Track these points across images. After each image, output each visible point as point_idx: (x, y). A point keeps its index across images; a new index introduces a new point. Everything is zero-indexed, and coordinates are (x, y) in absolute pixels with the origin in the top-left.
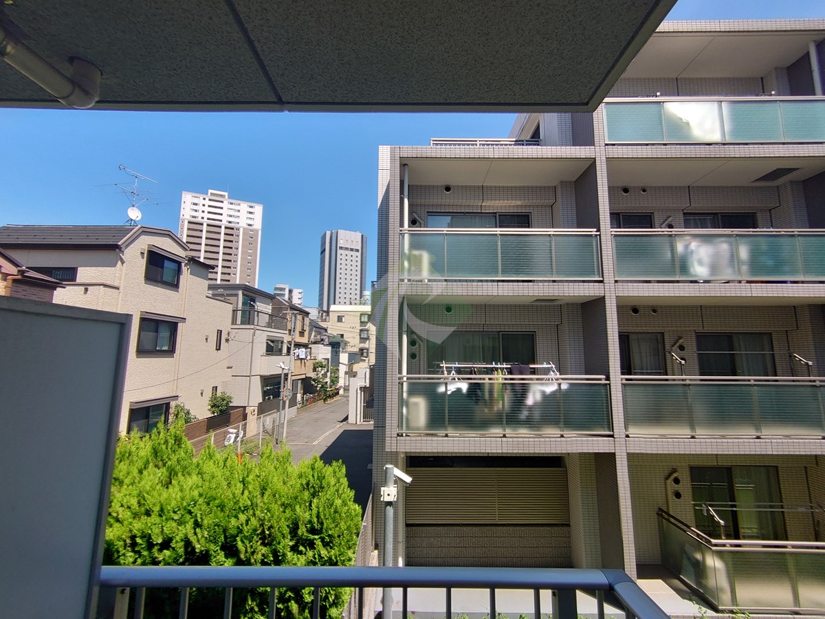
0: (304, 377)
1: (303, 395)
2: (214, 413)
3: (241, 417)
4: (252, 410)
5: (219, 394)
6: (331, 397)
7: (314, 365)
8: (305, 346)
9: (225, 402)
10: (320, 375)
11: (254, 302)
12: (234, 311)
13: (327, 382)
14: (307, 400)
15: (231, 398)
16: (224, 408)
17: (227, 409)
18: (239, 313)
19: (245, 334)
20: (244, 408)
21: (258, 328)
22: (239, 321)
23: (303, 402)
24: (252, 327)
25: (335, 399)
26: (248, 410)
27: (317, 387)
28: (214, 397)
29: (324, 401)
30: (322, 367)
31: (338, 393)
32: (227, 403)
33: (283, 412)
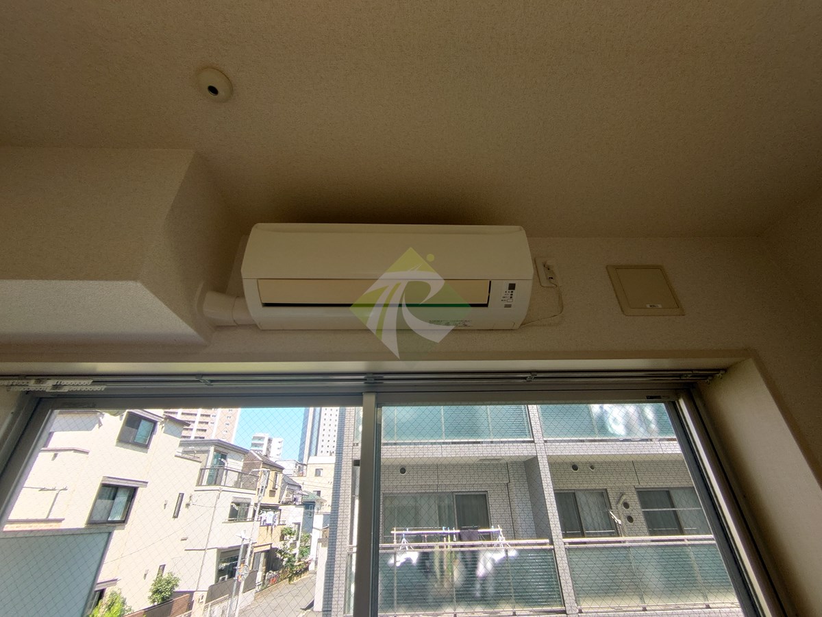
0: (268, 548)
1: (266, 572)
2: (154, 601)
3: (185, 607)
4: (200, 596)
5: (165, 575)
6: (298, 574)
7: (282, 531)
8: (275, 508)
9: (170, 585)
10: (288, 545)
11: (225, 459)
12: (201, 470)
13: (294, 555)
14: (269, 580)
15: (177, 580)
16: (168, 594)
17: (170, 595)
18: (207, 473)
19: (208, 497)
20: (192, 593)
21: (224, 488)
22: (205, 482)
23: (264, 583)
24: (217, 487)
25: (304, 576)
26: (196, 597)
27: (282, 560)
28: (159, 580)
29: (289, 581)
30: (290, 534)
31: (307, 569)
32: (172, 588)
33: (236, 597)
